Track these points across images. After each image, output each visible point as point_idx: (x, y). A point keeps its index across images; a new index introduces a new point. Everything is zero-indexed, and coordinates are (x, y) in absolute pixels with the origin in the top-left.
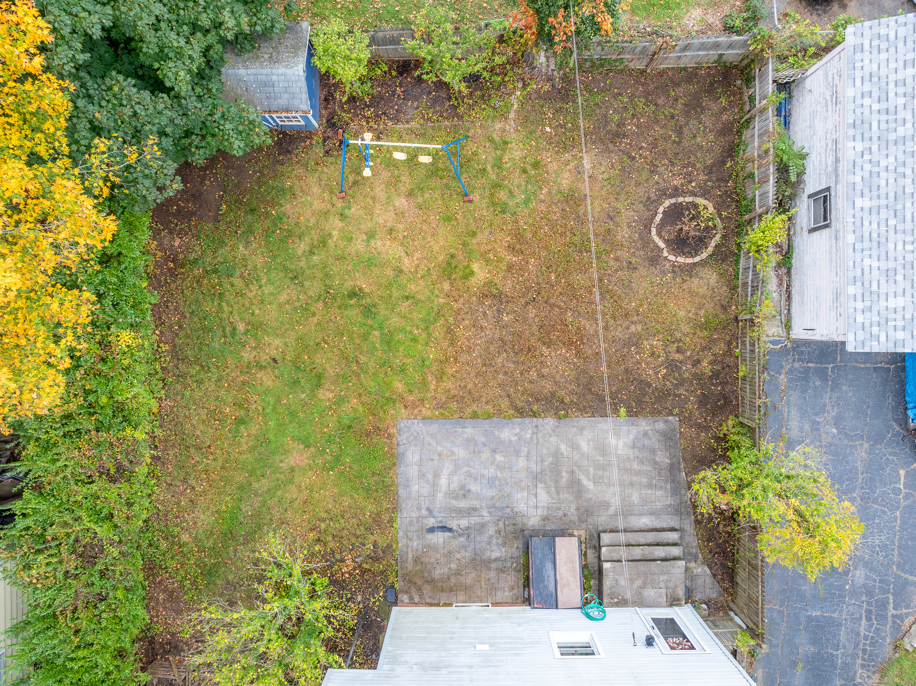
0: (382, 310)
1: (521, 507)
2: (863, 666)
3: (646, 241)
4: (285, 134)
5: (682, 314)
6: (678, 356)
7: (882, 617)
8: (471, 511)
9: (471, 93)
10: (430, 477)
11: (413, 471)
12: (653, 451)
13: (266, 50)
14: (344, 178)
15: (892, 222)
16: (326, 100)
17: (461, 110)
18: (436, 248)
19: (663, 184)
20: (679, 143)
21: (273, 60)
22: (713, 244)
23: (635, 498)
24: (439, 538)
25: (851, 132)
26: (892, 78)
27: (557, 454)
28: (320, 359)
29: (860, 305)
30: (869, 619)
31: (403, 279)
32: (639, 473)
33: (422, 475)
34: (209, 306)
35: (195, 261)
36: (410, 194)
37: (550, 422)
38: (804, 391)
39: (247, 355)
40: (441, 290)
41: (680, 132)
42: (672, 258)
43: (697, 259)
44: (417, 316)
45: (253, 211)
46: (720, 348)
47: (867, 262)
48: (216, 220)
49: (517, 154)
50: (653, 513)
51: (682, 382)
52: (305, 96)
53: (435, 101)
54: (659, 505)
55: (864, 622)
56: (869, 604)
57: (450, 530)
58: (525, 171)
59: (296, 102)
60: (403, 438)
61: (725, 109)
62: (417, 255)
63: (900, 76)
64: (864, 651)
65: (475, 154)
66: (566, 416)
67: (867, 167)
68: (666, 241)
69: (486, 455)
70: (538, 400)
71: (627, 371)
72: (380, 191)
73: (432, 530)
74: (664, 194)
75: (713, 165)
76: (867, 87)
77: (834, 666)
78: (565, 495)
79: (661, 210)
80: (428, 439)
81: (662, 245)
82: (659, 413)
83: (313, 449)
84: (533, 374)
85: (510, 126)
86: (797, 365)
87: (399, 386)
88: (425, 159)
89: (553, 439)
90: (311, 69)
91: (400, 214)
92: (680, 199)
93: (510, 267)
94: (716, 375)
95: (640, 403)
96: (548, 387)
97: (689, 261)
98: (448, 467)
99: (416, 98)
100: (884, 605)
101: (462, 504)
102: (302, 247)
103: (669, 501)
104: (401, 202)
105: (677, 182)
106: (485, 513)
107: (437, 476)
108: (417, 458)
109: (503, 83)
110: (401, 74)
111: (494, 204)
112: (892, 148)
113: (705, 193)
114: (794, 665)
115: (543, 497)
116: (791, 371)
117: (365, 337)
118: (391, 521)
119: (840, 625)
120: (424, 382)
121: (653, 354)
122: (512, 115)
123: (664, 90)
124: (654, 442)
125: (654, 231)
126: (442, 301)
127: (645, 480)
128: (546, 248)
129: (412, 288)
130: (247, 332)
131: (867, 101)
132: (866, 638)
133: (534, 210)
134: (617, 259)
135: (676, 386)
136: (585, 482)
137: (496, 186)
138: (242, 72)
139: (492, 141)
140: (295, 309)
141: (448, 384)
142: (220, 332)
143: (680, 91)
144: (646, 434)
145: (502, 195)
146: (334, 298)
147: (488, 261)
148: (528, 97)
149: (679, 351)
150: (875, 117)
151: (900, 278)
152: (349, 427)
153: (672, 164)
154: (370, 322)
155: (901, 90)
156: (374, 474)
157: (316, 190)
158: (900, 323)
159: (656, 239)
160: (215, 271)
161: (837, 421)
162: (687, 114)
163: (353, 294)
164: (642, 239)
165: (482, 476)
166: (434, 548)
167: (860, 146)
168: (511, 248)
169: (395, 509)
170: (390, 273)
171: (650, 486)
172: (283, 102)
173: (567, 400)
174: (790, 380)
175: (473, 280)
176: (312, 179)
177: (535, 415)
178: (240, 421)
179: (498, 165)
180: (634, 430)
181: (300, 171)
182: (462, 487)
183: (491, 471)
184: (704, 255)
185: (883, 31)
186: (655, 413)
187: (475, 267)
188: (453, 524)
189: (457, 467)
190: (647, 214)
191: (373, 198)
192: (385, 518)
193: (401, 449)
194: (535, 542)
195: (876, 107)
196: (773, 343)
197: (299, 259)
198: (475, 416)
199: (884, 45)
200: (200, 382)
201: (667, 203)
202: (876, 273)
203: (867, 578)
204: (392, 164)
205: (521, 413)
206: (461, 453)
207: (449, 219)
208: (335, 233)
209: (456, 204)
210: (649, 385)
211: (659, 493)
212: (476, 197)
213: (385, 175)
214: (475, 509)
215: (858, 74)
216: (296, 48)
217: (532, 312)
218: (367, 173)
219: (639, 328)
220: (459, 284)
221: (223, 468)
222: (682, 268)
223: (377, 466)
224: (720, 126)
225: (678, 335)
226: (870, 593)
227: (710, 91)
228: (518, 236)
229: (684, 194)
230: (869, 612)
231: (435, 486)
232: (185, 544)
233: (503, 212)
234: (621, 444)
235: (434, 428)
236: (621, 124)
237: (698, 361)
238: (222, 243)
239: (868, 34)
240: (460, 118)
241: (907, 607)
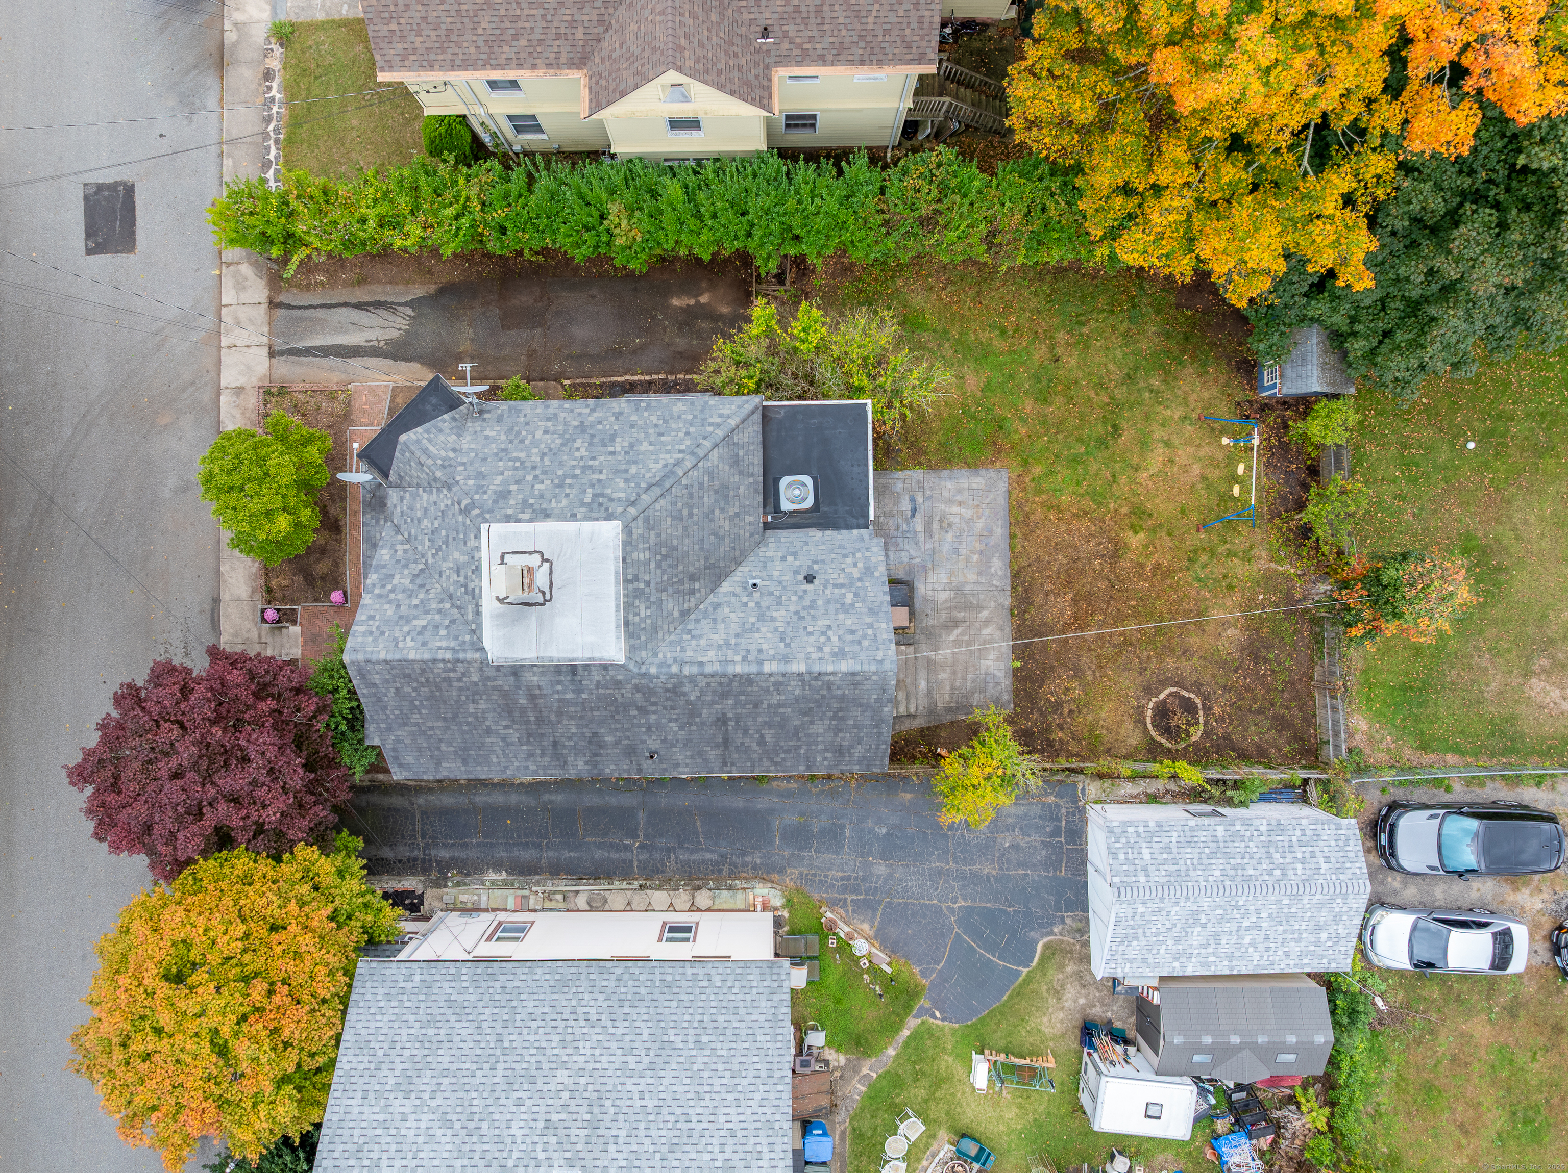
0: (1104, 454)
1: (932, 578)
2: (801, 874)
3: (1164, 683)
4: (1254, 366)
5: (1103, 715)
6: (1066, 710)
7: (844, 889)
8: (929, 533)
9: (1291, 530)
10: (959, 498)
11: (964, 483)
12: (983, 691)
13: (1332, 359)
14: (1217, 420)
15: (1207, 851)
16: (1285, 403)
17: (1277, 521)
18: (1157, 501)
19: (1213, 697)
20: (1250, 711)
21: (1323, 366)
22: (1163, 741)
23: (943, 676)
24: (906, 505)
25: (1274, 823)
26: (1317, 849)
27: (980, 608)
28: (1059, 400)
29: (1141, 829)
30: (842, 879)
31: (1130, 472)
32: (964, 679)
33: (960, 490)
34: (1102, 302)
35: (1142, 288)
36: (1204, 478)
37: (1007, 602)
38: (1041, 817)
39: (1061, 336)
40: (1121, 506)
41: (1259, 712)
42: (1151, 705)
43: (1150, 727)
44: (1099, 485)
45: (1187, 339)
46: (1073, 747)
47: (1175, 834)
48: (1178, 306)
49: (1239, 571)
50: (930, 692)
51: (1043, 714)
52: (1293, 391)
53: (1284, 498)
54: (937, 696)
55: (840, 874)
56: (856, 878)
57: (913, 515)
58: (1225, 577)
59: (1289, 384)
60: (992, 474)
61: (1280, 750)
62: (1150, 484)
63: (1318, 854)
64: (815, 875)
65: (1239, 533)
66: (1012, 615)
67: (1248, 834)
68: (1164, 702)
69: (978, 546)
70: (1026, 590)
71: (1052, 668)
72: (1205, 450)
73: (913, 500)
74: (1205, 698)
75: (1231, 740)
76: (1309, 833)
77: (801, 849)
78: (944, 615)
79: (1192, 696)
80: (991, 496)
81: (1162, 696)
82: (1017, 696)
83: (979, 395)
84: (1049, 587)
85: (1263, 564)
86: (1064, 811)
87: (1037, 470)
88: (1236, 490)
89: (993, 604)
90: (1319, 396)
91: (1185, 469)
92: (1201, 713)
93: (1142, 566)
94: (1050, 744)
95: (1025, 679)
96: (1039, 599)
97: (1149, 721)
98: (968, 514)
99: (1287, 482)
100: (856, 891)
101: (936, 526)
102: (1155, 382)
103: (940, 705)
104: (1196, 470)
105: (1217, 710)
106: (929, 546)
107: (960, 504)
108: (975, 486)
109: (1301, 558)
110: (1308, 468)
111: (1195, 551)
112: (1263, 850)
113: (1207, 734)
114: (802, 814)
115: (943, 596)
116: (1058, 806)
117: (1080, 440)
118: (920, 464)
119: (837, 853)
120: (1040, 492)
121: (1067, 689)
122: (1273, 565)
123: (1297, 697)
124: (991, 690)
125: (1174, 689)
126: (1112, 506)
127: (957, 684)
128: (1158, 596)
129: (1123, 480)
130: (1081, 335)
131: (1298, 833)
132: (826, 876)
133: (1191, 586)
134: (1149, 658)
135: (1040, 710)
136: (956, 632)
137: (1213, 553)
138: (1315, 340)
139: (1251, 549)
140: (1101, 377)
141: (1039, 515)
142: (1080, 311)
143: (1295, 712)
144: (998, 684)
145: (1204, 558)
146: (1113, 412)
147: (1146, 546)
148: (1288, 579)
149: (1071, 711)
150: (1287, 839)
151: (1165, 856)
152: (1001, 428)
153: (1231, 706)
154: (1093, 443)
155: (1307, 855)
156: (960, 449)
157: (1206, 395)
158: (1130, 856)
159: (1167, 692)
160: (1134, 306)
161: (1015, 847)
162: (1275, 718)
163: (1115, 427)
164: (1167, 679)
165: (960, 543)
166: (897, 503)
167: (1263, 828)
168: (1157, 566)
169: (930, 467)
170: (1135, 460)
171: (953, 688)
172: (1289, 372)
173: (1027, 616)
174: (1050, 805)
175: (1130, 534)
176: (1215, 391)
177: (1014, 588)
178: (1003, 332)
179: (1230, 554)
180: (1000, 674)
181: (1222, 380)
182: (950, 525)
183: (964, 551)
184: (1153, 733)
185: (1351, 843)
186: (1016, 692)
187: (1142, 535)
188: (918, 519)
189: (969, 521)
190: (1188, 684)
191: (1199, 446)
192: (923, 459)
193: (983, 472)
194: (905, 589)
195: (1294, 839)
196: (1083, 789)
197: (1145, 381)
198: (1012, 536)
199: (1341, 843)
200: (1036, 294)
201: (1198, 701)
202: (1167, 840)
203: (879, 876)
204: (1231, 461)
205: (1015, 576)
206: (980, 524)
207: (1183, 512)
208: (1169, 412)
209: (1195, 517)
210: (1040, 687)
211: (947, 697)
212: (1202, 535)
213: (1220, 456)
214: (931, 536)
215: (1319, 827)
216: (1333, 384)
217: (1102, 585)
218: (1225, 441)
219: (1090, 678)
220: (1127, 521)
221: (963, 316)
222: (1142, 715)
223: (966, 452)
224: (1265, 746)
225: (1084, 711)
226: (864, 879)
227: (1297, 738)
228: (1168, 573)
229: (1206, 715)
230: (848, 878)
231: (950, 501)
232: (894, 282)
233: (1189, 559)
234: (989, 663)
235: (1002, 501)
236: (1266, 660)
237: (1062, 729)
238: (1158, 312)
239: (1350, 832)
240: (1270, 520)
241: (854, 911)
